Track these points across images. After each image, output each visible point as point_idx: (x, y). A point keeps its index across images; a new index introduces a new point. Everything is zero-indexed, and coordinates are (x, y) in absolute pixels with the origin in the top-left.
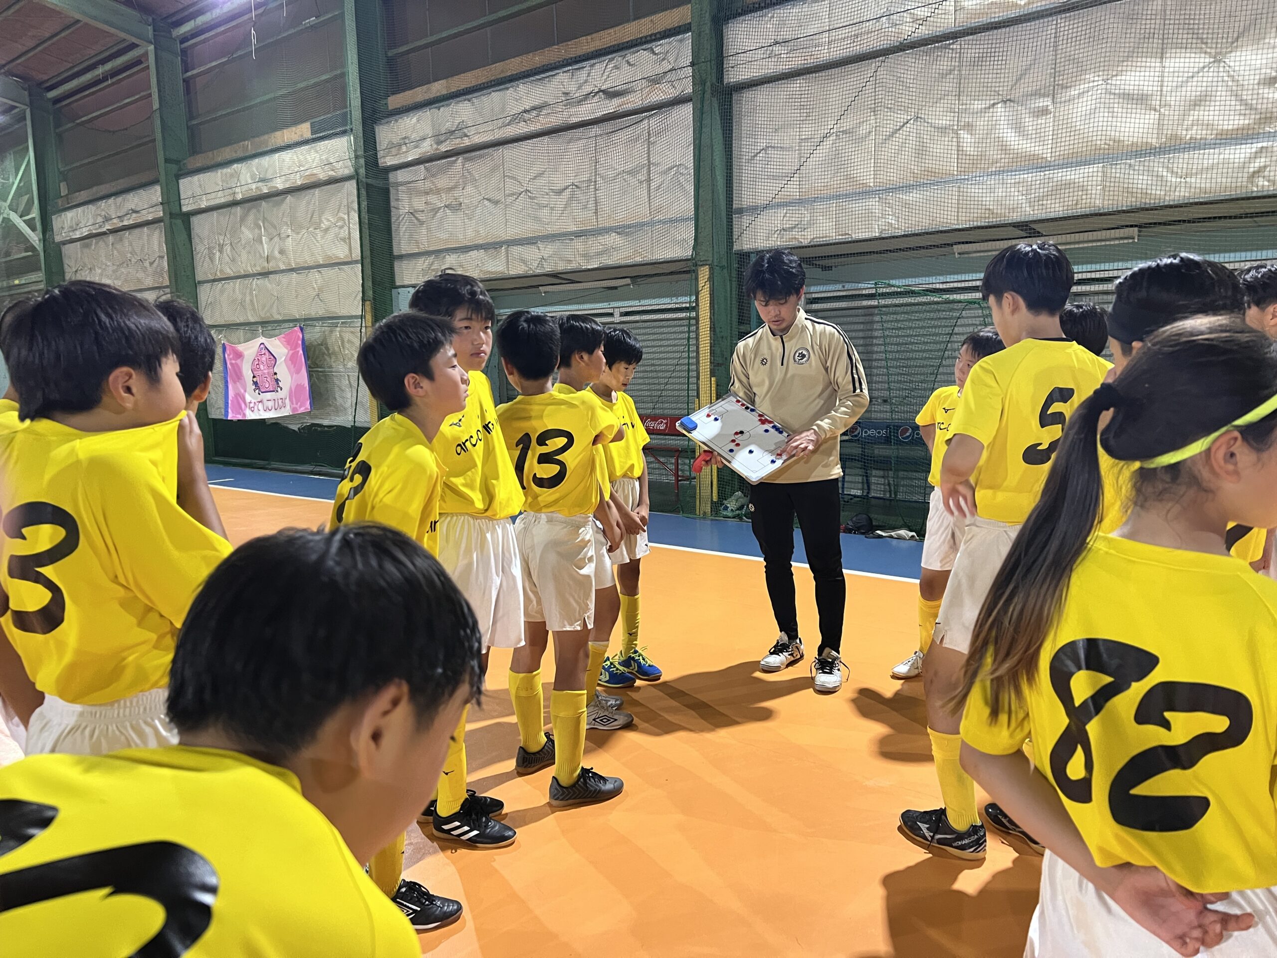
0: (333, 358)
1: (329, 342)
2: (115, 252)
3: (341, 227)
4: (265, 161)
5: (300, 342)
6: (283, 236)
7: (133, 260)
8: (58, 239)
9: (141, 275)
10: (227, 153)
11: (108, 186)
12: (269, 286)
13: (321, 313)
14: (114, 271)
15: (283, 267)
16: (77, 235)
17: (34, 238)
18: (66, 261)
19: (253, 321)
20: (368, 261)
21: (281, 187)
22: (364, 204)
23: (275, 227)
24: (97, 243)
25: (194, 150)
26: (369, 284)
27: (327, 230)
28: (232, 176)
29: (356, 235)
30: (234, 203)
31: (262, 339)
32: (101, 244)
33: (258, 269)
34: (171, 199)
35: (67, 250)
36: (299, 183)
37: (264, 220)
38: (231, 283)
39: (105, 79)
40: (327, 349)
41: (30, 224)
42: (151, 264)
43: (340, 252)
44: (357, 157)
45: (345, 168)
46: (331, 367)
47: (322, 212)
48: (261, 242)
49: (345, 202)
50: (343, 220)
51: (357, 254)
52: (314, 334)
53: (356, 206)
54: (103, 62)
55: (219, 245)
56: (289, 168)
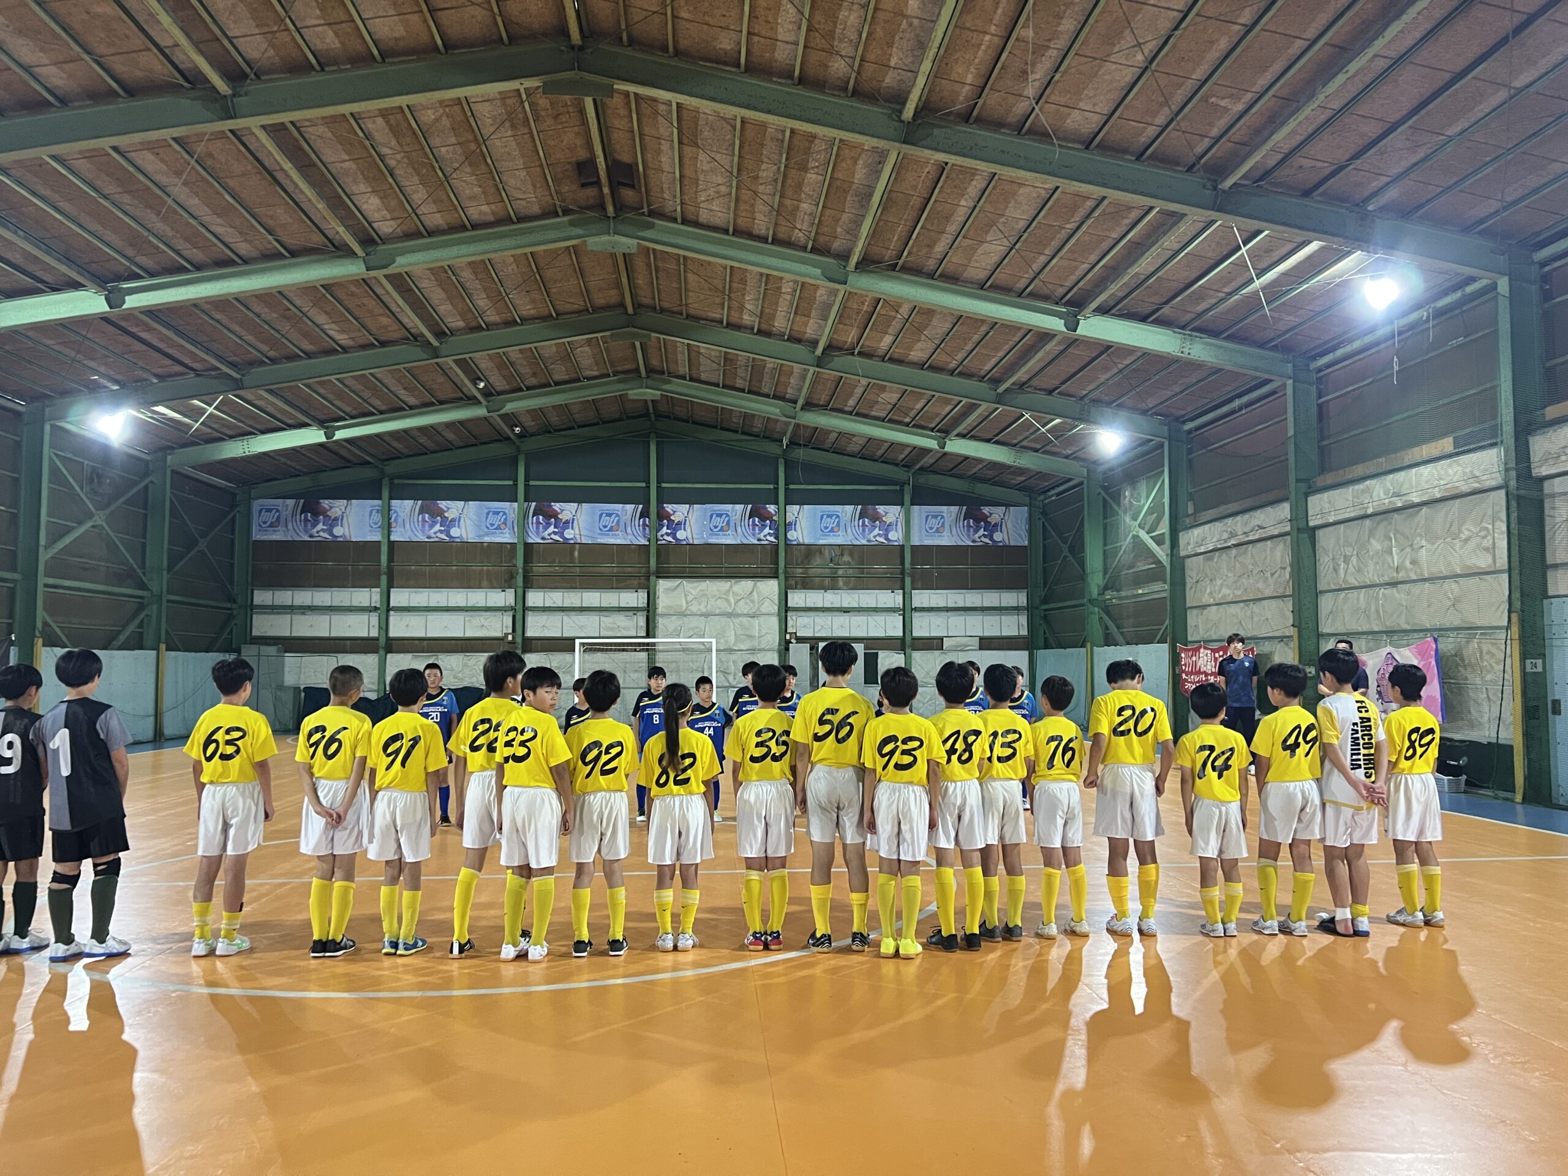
0: (1469, 669)
1: (1465, 653)
2: (1238, 565)
3: (1484, 537)
4: (1401, 476)
5: (1433, 653)
6: (1415, 546)
7: (1255, 572)
8: (1182, 553)
9: (1260, 585)
10: (1359, 470)
11: (1235, 504)
12: (1396, 595)
13: (1457, 623)
14: (1235, 582)
15: (1414, 577)
16: (1202, 549)
17: (1162, 553)
18: (1188, 572)
19: (1376, 629)
20: (1516, 573)
21: (1416, 500)
22: (1514, 515)
23: (1407, 538)
24: (1219, 557)
25: (1323, 469)
26: (1517, 595)
27: (1467, 540)
28: (1363, 491)
29: (1503, 544)
30: (1366, 516)
31: (1389, 649)
32: (1224, 556)
33: (1386, 579)
34: (1299, 517)
35: (1189, 562)
36: (1438, 496)
37: (1396, 531)
38: (1355, 592)
39: (1240, 409)
40: (1463, 660)
41: (1159, 541)
42: (1272, 575)
43: (1483, 562)
44: (1507, 470)
45: (1497, 479)
46: (1466, 679)
47: (1462, 522)
48: (1391, 553)
49: (1490, 512)
50: (1487, 529)
51: (1502, 561)
52: (1448, 645)
53: (1504, 516)
54: (1239, 396)
55: (1345, 556)
56: (1427, 482)
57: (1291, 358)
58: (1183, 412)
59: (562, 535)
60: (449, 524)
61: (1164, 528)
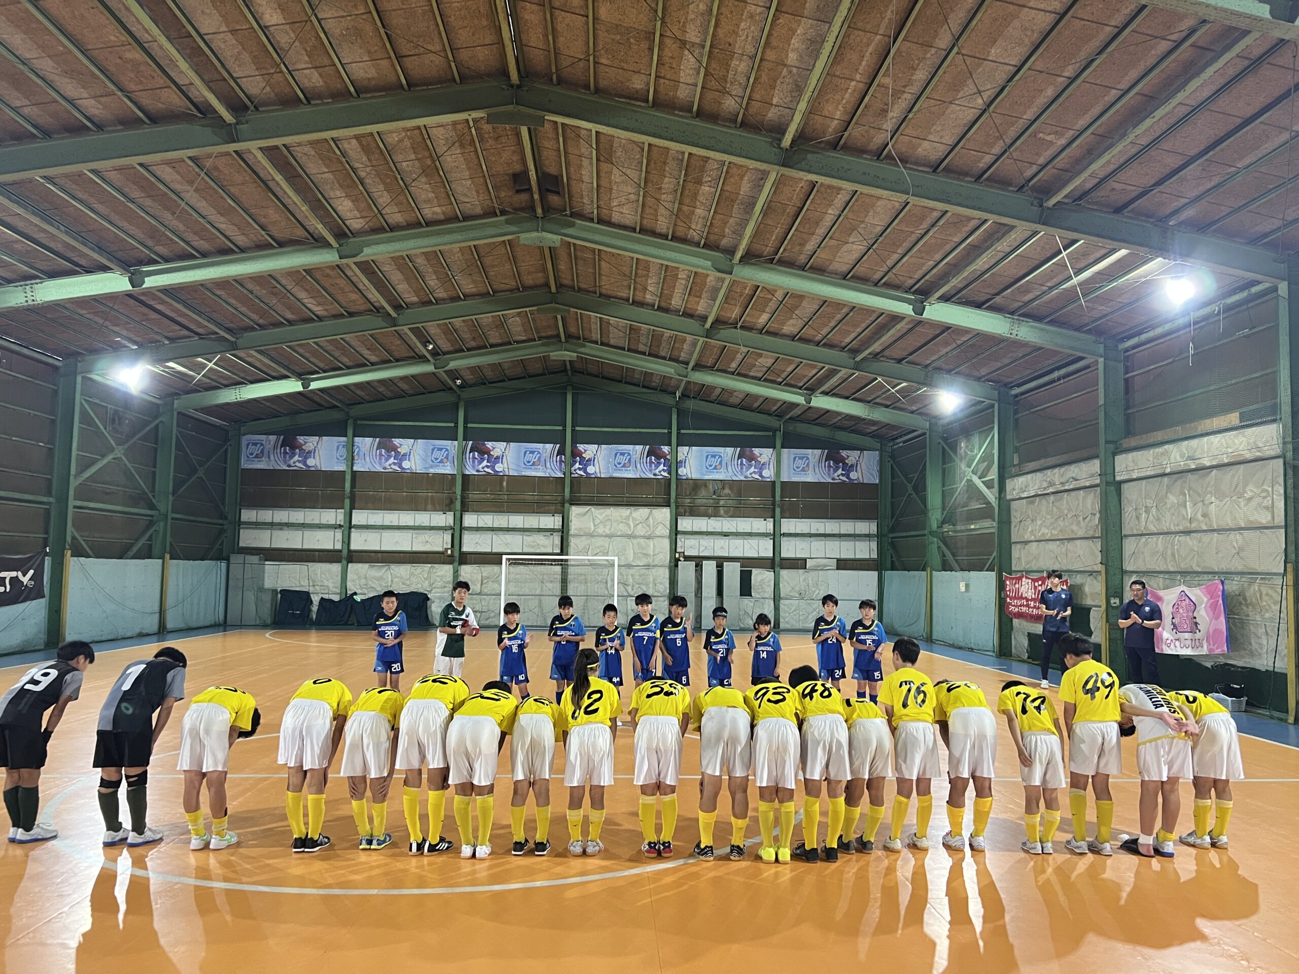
0: (1250, 608)
1: (1248, 594)
2: (1055, 510)
3: (1265, 498)
4: (1194, 443)
5: (1220, 593)
6: (1206, 502)
7: (1069, 516)
8: (1009, 497)
9: (1074, 527)
10: (1159, 436)
11: (1053, 458)
12: (1191, 543)
13: (1240, 568)
14: (1052, 524)
15: (1205, 528)
16: (1025, 495)
17: (991, 496)
18: (1013, 513)
19: (1172, 569)
20: (1291, 529)
21: (1208, 464)
22: (1290, 482)
23: (1199, 495)
24: (1040, 501)
25: (1129, 433)
26: (1292, 548)
27: (1250, 499)
28: (1162, 454)
29: (1281, 504)
30: (1164, 475)
31: (1183, 588)
32: (1044, 502)
33: (1181, 528)
34: (1107, 472)
35: (1014, 505)
36: (1226, 461)
37: (1190, 489)
38: (1155, 538)
39: (1059, 379)
40: (1245, 599)
41: (989, 484)
42: (1084, 519)
43: (1264, 518)
44: (1284, 443)
45: (1277, 451)
46: (1248, 615)
47: (1245, 485)
48: (1185, 507)
49: (1270, 477)
50: (1267, 491)
51: (1280, 519)
52: (1233, 586)
53: (1281, 480)
54: (1058, 368)
55: (1146, 507)
56: (1217, 449)
57: (1102, 340)
58: (1011, 380)
59: (493, 468)
60: (401, 458)
61: (993, 475)
